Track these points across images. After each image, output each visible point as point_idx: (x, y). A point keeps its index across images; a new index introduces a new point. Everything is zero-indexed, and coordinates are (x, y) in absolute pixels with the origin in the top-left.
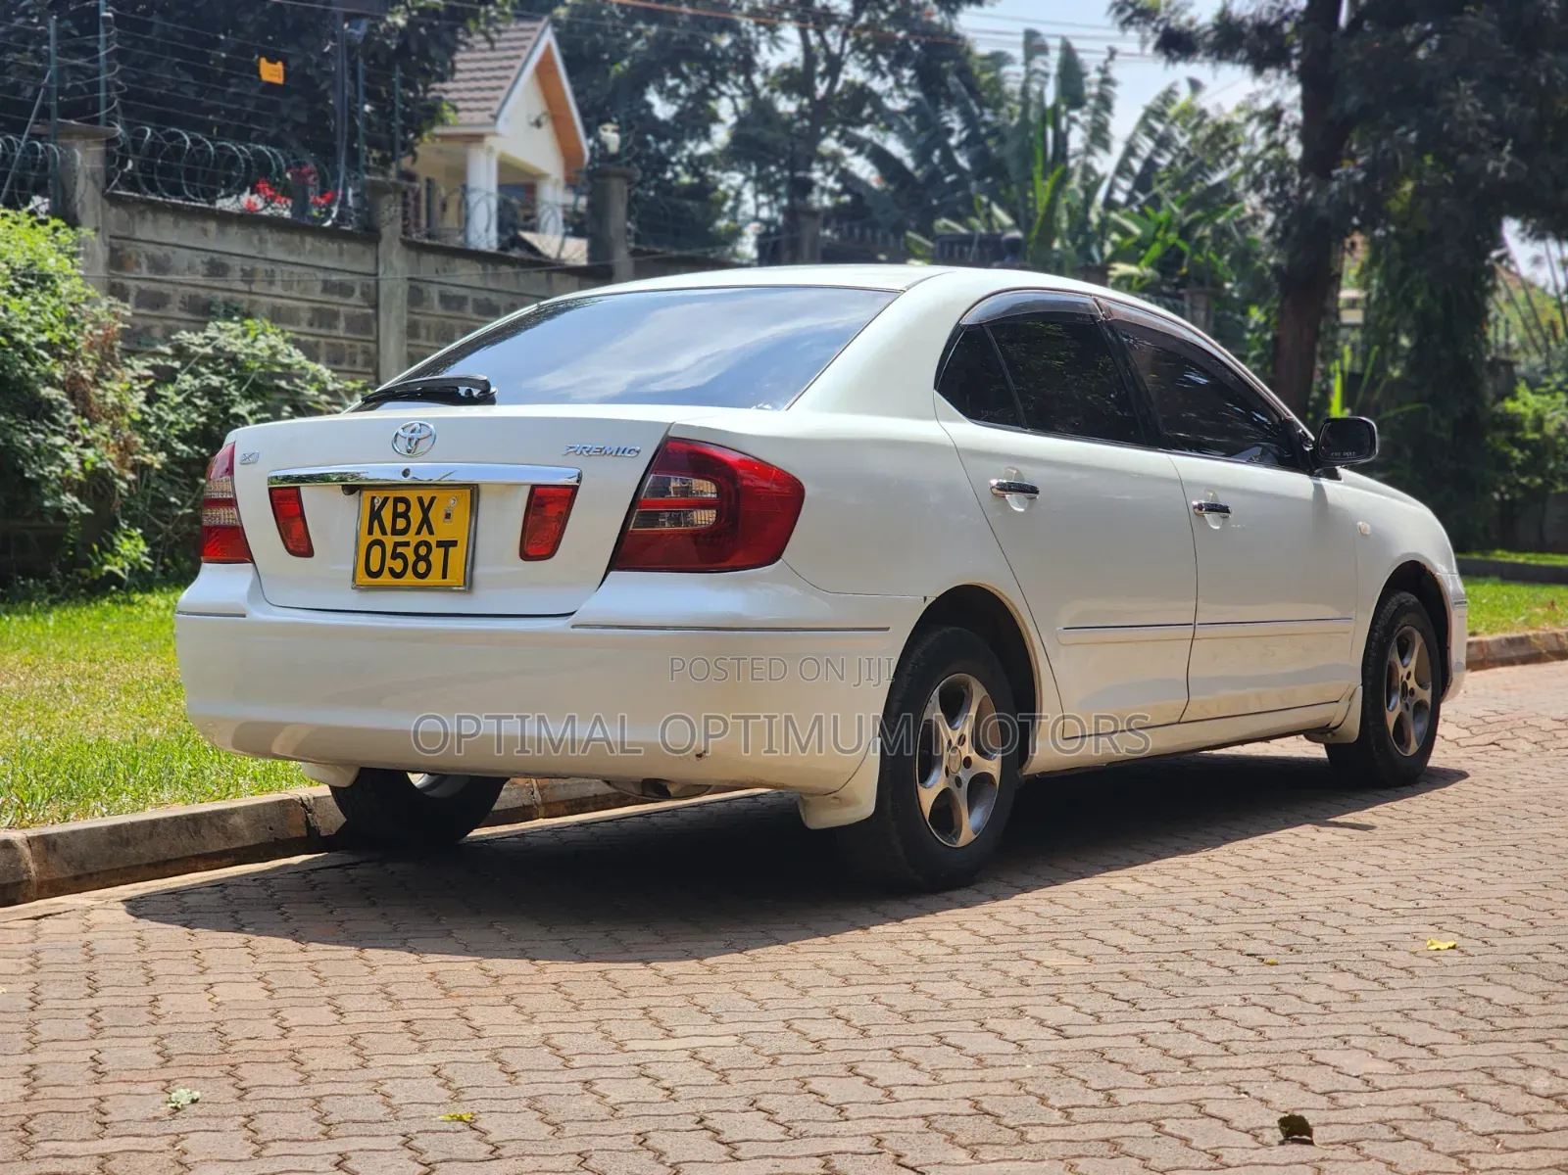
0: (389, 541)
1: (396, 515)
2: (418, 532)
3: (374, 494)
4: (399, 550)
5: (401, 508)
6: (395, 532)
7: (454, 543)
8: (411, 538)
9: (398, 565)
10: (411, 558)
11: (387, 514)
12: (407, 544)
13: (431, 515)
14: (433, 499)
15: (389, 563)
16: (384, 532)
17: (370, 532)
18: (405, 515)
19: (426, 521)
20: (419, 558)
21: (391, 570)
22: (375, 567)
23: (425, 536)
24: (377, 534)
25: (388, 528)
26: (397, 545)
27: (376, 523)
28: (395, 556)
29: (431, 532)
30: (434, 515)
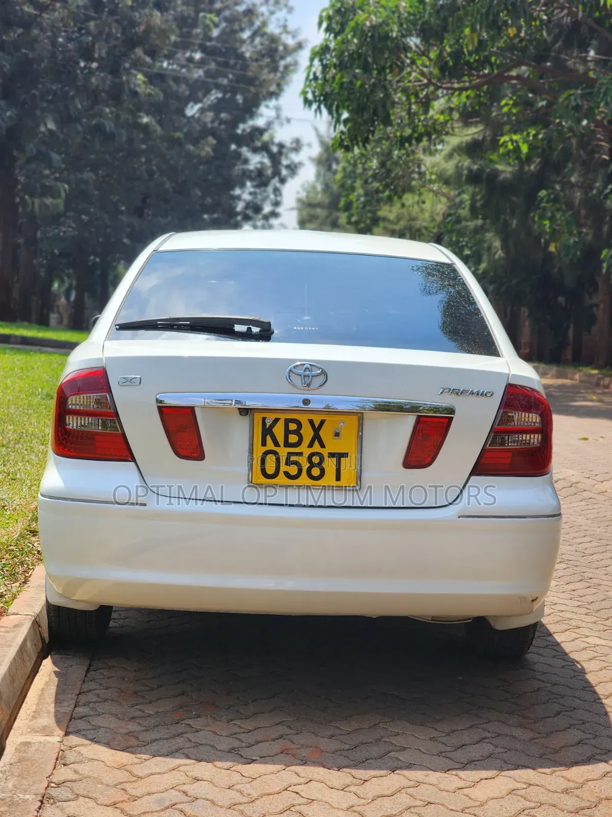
0: (283, 452)
1: (287, 432)
2: (311, 445)
3: (265, 415)
4: (293, 458)
5: (293, 427)
6: (287, 444)
7: (345, 455)
8: (304, 449)
9: (293, 470)
10: (305, 466)
11: (279, 431)
12: (301, 454)
13: (321, 433)
14: (322, 422)
15: (283, 467)
16: (277, 444)
17: (264, 443)
18: (297, 432)
19: (317, 437)
20: (312, 465)
21: (287, 474)
22: (270, 470)
23: (317, 448)
24: (270, 445)
25: (281, 440)
26: (290, 454)
27: (268, 438)
28: (288, 463)
29: (322, 446)
30: (324, 433)
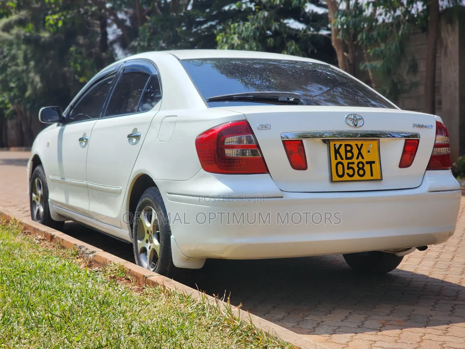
0: (345, 162)
1: (346, 151)
2: (357, 158)
3: (335, 143)
5: (349, 148)
6: (347, 158)
7: (374, 162)
8: (354, 160)
9: (351, 172)
10: (356, 169)
11: (342, 151)
12: (353, 163)
13: (362, 151)
14: (362, 145)
15: (346, 171)
16: (342, 159)
17: (336, 159)
18: (351, 151)
19: (360, 153)
20: (360, 169)
21: (348, 174)
22: (340, 173)
23: (360, 159)
24: (339, 159)
25: (344, 157)
26: (349, 164)
27: (338, 155)
28: (349, 168)
29: (363, 158)
30: (364, 151)
